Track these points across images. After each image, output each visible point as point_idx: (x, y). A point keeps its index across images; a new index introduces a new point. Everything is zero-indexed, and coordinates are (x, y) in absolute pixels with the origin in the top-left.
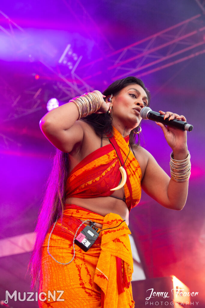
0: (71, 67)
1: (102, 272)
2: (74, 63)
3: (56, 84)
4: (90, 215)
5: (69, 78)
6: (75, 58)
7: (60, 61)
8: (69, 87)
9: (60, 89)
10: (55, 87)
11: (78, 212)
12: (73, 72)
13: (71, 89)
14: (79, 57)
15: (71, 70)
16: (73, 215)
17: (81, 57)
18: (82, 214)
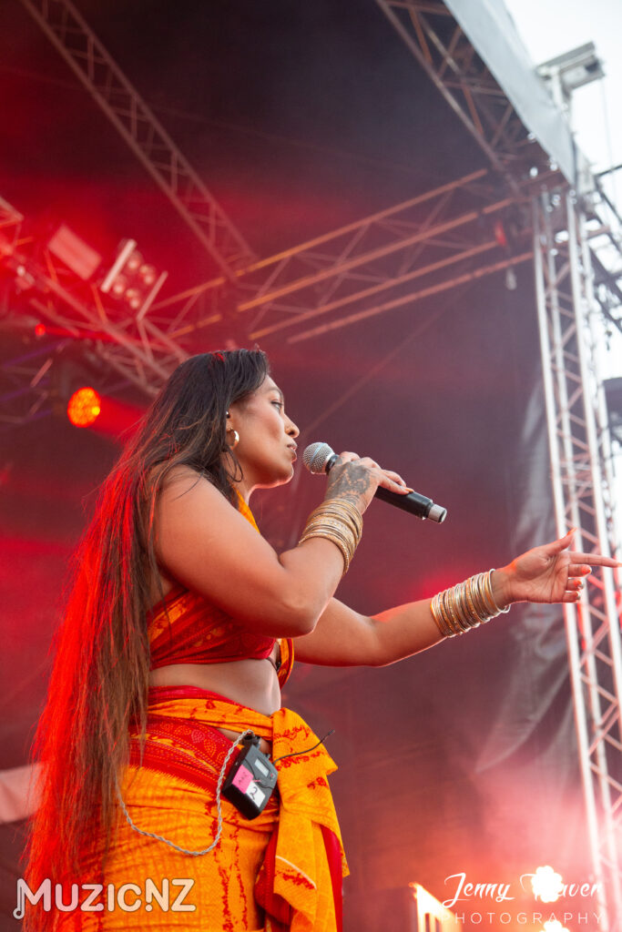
0: (135, 304)
1: (299, 870)
2: (145, 292)
3: (93, 348)
4: (243, 715)
5: (132, 331)
6: (149, 280)
7: (106, 287)
8: (131, 356)
9: (105, 363)
10: (92, 358)
11: (210, 706)
12: (140, 316)
13: (136, 362)
14: (158, 274)
15: (135, 311)
16: (197, 716)
17: (164, 276)
18: (223, 713)
